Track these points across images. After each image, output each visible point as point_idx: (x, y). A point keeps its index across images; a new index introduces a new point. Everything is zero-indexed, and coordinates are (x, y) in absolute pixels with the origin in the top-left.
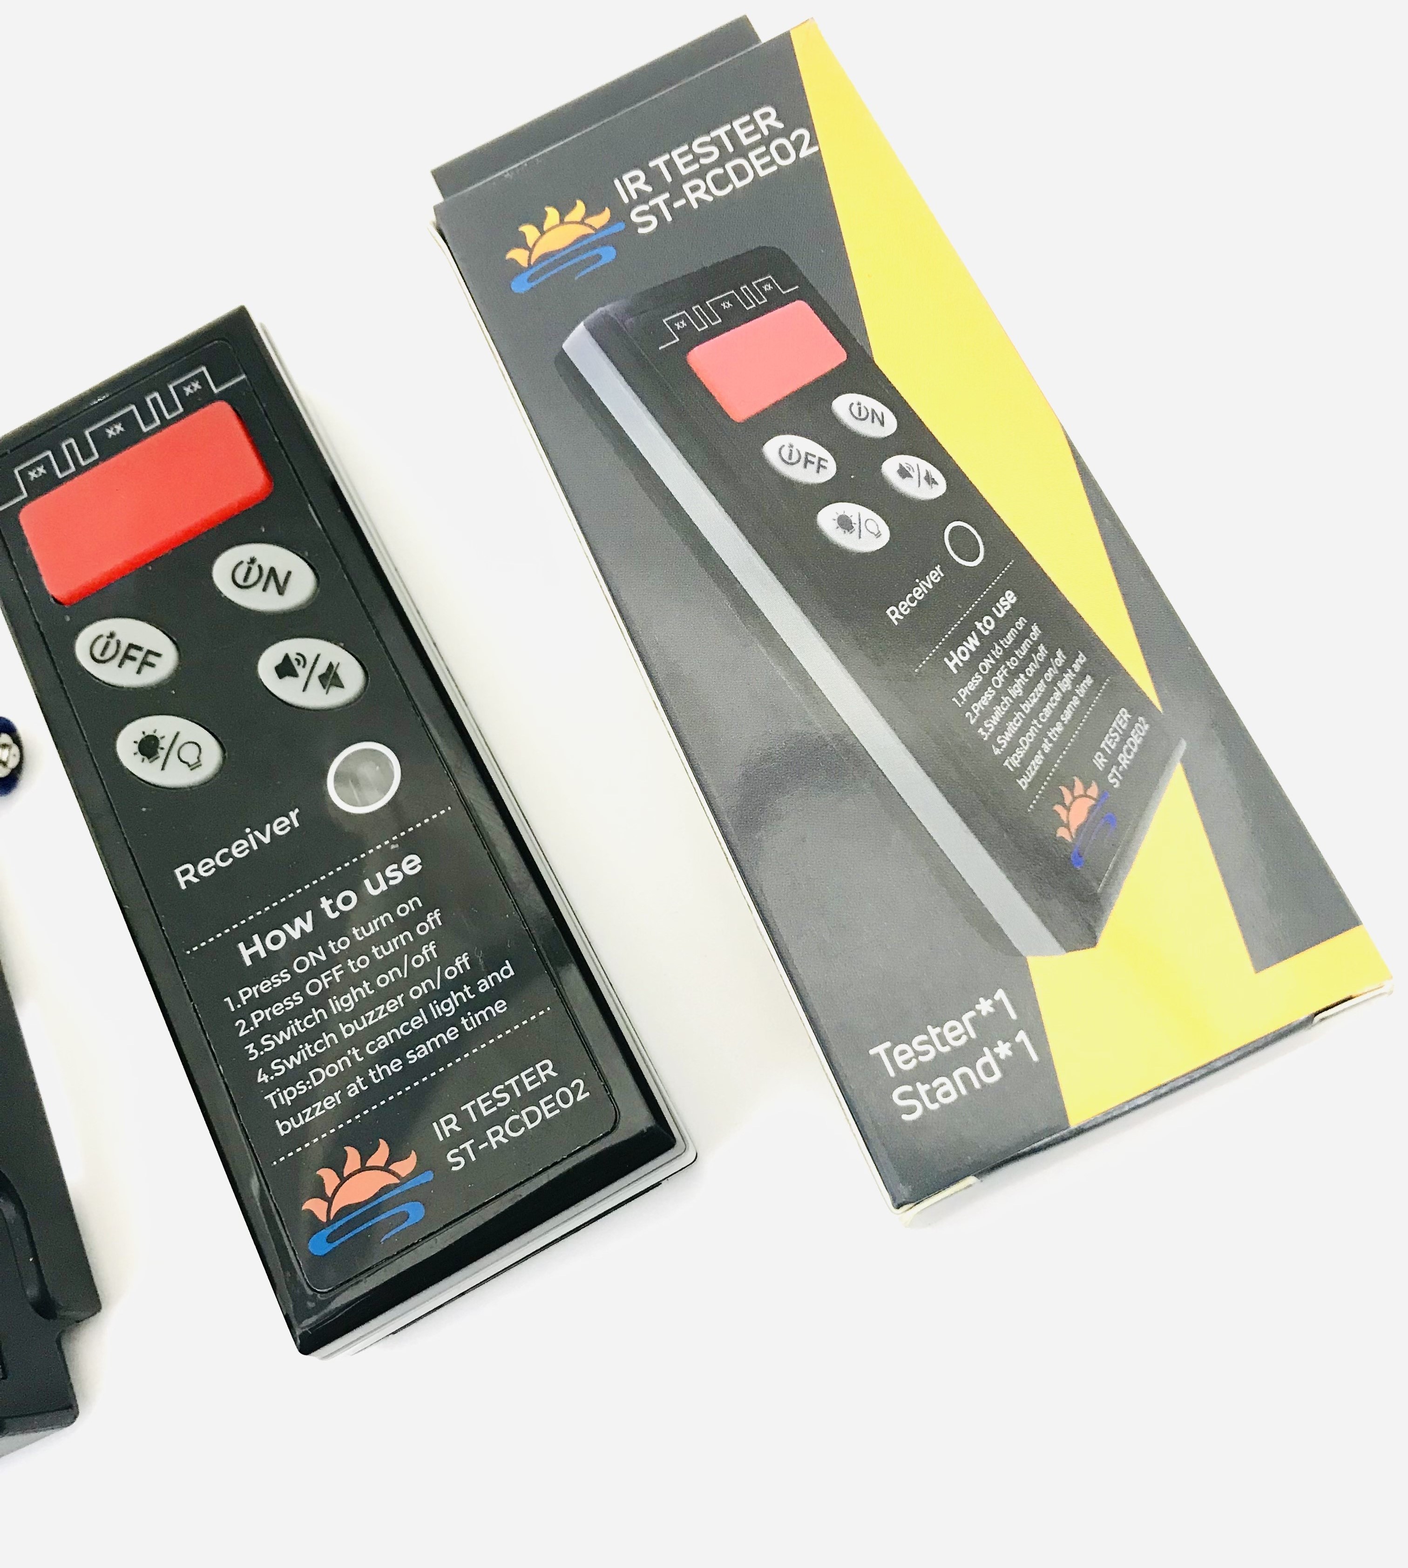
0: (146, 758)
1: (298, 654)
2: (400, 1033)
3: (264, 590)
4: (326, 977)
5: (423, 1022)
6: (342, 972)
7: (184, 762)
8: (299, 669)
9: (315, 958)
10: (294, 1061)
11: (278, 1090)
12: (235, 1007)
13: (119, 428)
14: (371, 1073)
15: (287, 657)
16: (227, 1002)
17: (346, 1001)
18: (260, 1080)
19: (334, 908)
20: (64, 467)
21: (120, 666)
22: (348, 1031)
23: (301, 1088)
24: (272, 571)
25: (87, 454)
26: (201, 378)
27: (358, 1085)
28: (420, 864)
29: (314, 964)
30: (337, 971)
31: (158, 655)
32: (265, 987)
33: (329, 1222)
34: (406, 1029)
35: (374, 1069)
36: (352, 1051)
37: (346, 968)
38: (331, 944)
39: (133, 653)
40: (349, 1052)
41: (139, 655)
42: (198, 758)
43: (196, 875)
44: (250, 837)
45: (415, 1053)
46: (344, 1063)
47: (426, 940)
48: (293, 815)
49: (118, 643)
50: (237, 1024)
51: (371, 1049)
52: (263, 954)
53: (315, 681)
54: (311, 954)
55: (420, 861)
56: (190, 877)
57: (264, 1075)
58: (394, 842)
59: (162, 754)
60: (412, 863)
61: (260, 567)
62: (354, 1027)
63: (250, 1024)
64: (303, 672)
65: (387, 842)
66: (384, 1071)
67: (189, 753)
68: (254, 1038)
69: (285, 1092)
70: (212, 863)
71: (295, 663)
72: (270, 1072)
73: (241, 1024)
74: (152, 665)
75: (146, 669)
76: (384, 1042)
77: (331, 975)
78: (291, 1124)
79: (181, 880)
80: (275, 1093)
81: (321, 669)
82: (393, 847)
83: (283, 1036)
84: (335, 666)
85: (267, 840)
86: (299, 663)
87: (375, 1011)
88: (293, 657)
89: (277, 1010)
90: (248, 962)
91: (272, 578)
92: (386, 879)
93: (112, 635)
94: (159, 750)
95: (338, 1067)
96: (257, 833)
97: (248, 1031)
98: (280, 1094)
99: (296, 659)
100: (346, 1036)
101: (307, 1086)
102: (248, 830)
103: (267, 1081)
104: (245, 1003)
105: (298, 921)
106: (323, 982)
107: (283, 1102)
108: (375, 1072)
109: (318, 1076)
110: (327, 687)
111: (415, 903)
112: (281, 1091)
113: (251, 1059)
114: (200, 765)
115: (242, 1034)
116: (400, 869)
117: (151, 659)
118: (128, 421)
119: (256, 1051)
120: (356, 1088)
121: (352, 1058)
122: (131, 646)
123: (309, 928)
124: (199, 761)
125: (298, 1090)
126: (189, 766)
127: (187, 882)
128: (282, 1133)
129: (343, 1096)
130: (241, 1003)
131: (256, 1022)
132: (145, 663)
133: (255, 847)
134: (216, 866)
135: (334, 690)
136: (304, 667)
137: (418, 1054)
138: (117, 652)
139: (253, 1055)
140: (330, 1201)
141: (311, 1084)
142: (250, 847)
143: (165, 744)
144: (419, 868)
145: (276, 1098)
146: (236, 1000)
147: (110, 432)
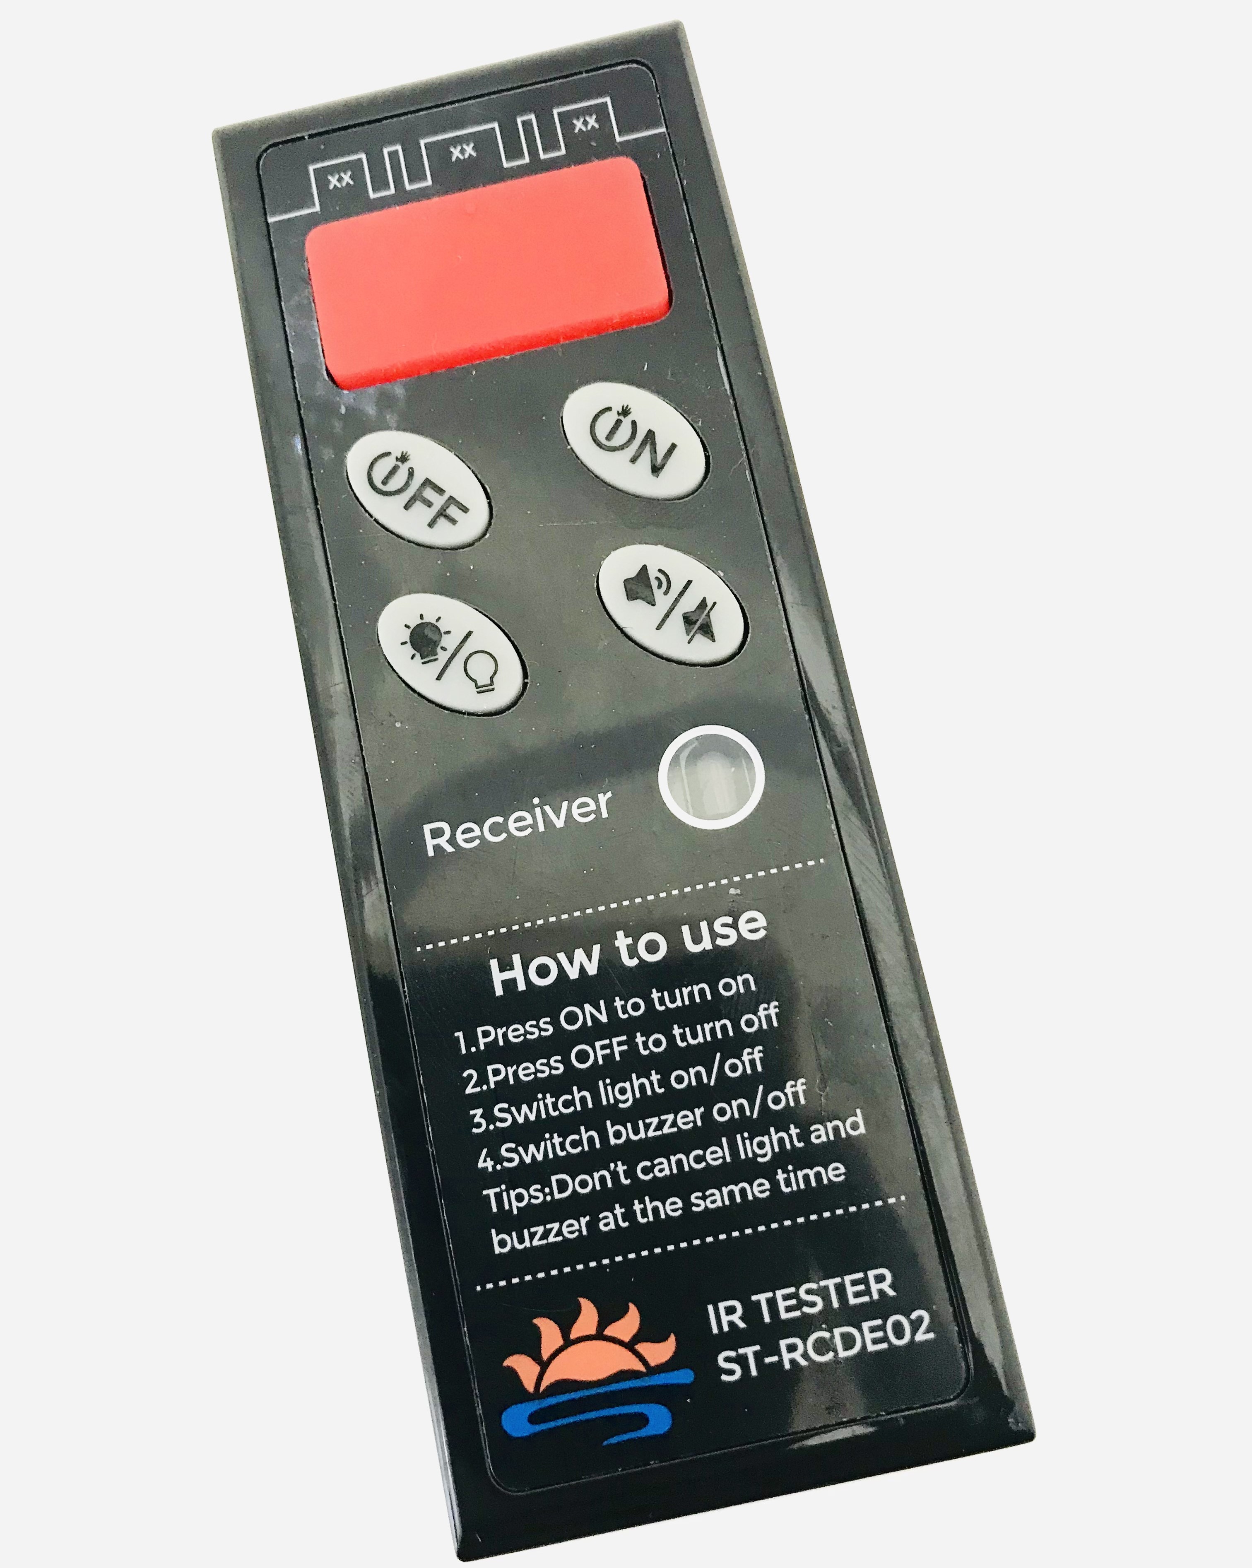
0: (418, 655)
1: (660, 571)
2: (689, 1162)
3: (634, 460)
4: (603, 1047)
5: (724, 1158)
6: (625, 1047)
7: (471, 678)
8: (658, 594)
9: (592, 1015)
10: (533, 1153)
11: (503, 1187)
12: (468, 1048)
13: (469, 150)
14: (637, 1207)
15: (644, 568)
16: (458, 1038)
17: (623, 1091)
18: (481, 1164)
19: (633, 952)
20: (380, 183)
21: (407, 507)
22: (618, 1135)
23: (535, 1195)
24: (650, 436)
25: (416, 175)
26: (600, 112)
27: (615, 1216)
28: (764, 928)
29: (590, 1023)
30: (620, 1044)
31: (465, 510)
32: (515, 1033)
33: (537, 1395)
34: (698, 1160)
35: (642, 1202)
36: (616, 1166)
37: (631, 1042)
38: (618, 1003)
39: (429, 494)
40: (612, 1165)
41: (438, 501)
42: (492, 678)
43: (452, 841)
44: (538, 811)
45: (704, 1198)
46: (602, 1179)
47: (751, 1041)
48: (603, 799)
49: (411, 473)
50: (465, 1075)
51: (645, 1171)
52: (522, 986)
53: (676, 619)
54: (588, 1007)
55: (765, 924)
56: (442, 841)
57: (488, 1159)
58: (736, 885)
59: (443, 657)
60: (753, 924)
61: (634, 423)
62: (627, 1132)
63: (483, 1079)
64: (663, 602)
65: (724, 882)
66: (655, 1210)
67: (481, 669)
68: (486, 1101)
69: (513, 1194)
70: (477, 832)
71: (655, 584)
72: (498, 1159)
73: (470, 1077)
74: (453, 521)
75: (442, 522)
76: (664, 1167)
77: (610, 1046)
78: (512, 1241)
79: (430, 843)
80: (498, 1190)
81: (689, 604)
82: (732, 891)
83: (526, 1114)
84: (710, 605)
85: (560, 823)
86: (660, 586)
87: (660, 1119)
88: (653, 573)
89: (526, 1072)
90: (499, 991)
91: (648, 448)
92: (714, 935)
93: (403, 458)
94: (439, 650)
95: (593, 1181)
96: (547, 808)
97: (478, 1089)
98: (505, 1194)
99: (657, 578)
100: (613, 1141)
101: (545, 1195)
102: (536, 801)
103: (490, 1169)
104: (482, 1047)
105: (579, 955)
106: (597, 1053)
107: (507, 1207)
108: (642, 1206)
109: (562, 1186)
110: (692, 634)
111: (746, 982)
112: (507, 1191)
113: (475, 1130)
114: (493, 690)
115: (469, 1090)
116: (735, 926)
117: (453, 511)
118: (483, 142)
119: (483, 1122)
120: (611, 1219)
121: (615, 1175)
122: (427, 483)
123: (592, 969)
124: (492, 683)
125: (531, 1197)
126: (476, 684)
127: (437, 848)
128: (498, 1250)
129: (592, 1225)
130: (477, 1045)
131: (492, 1080)
132: (442, 513)
133: (541, 828)
134: (482, 837)
135: (700, 639)
136: (666, 593)
137: (708, 1200)
138: (407, 484)
139: (479, 1125)
140: (544, 1366)
141: (551, 1193)
142: (534, 826)
143: (450, 642)
144: (762, 934)
145: (498, 1196)
146: (472, 1040)
147: (456, 153)
